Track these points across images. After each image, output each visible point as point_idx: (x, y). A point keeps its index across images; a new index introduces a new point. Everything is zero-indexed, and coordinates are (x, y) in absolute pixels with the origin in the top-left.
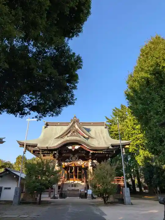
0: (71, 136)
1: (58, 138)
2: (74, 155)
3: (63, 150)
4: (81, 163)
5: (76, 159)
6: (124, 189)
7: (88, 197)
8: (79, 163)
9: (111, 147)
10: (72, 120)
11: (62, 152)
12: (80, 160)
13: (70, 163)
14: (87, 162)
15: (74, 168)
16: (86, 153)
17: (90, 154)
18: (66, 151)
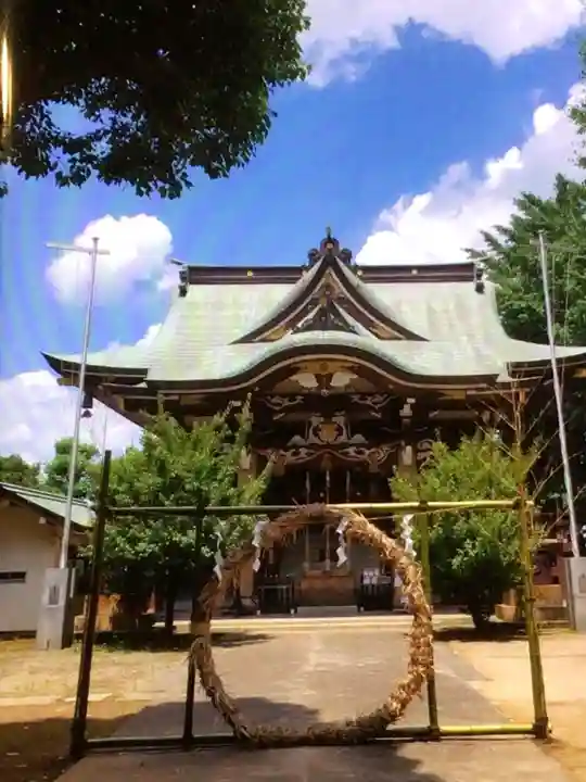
0: (312, 327)
1: (247, 339)
2: (328, 416)
3: (272, 397)
4: (361, 453)
5: (341, 434)
6: (569, 562)
8: (353, 454)
9: (504, 377)
10: (313, 256)
11: (269, 402)
12: (359, 438)
13: (308, 454)
14: (392, 448)
15: (328, 478)
16: (384, 404)
17: (406, 411)
18: (292, 397)
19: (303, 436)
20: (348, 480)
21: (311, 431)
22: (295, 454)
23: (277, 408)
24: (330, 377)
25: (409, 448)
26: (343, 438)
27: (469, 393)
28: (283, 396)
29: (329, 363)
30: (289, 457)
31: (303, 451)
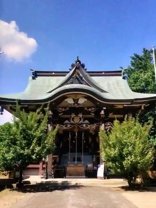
0: (72, 83)
2: (77, 114)
3: (59, 108)
4: (88, 126)
5: (81, 120)
7: (98, 176)
8: (85, 126)
10: (73, 66)
11: (58, 109)
12: (87, 121)
13: (70, 126)
14: (97, 125)
15: (76, 134)
16: (95, 110)
17: (102, 112)
18: (65, 108)
19: (69, 121)
20: (83, 135)
21: (71, 119)
22: (66, 126)
23: (61, 112)
24: (78, 100)
25: (103, 125)
26: (82, 121)
27: (124, 105)
28: (62, 108)
29: (78, 95)
30: (64, 127)
31: (69, 125)
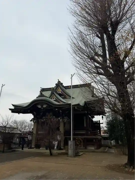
2: (49, 113)
8: (52, 120)
12: (54, 117)
13: (45, 120)
21: (46, 116)
22: (43, 120)
24: (43, 106)
26: (51, 117)
29: (42, 103)
